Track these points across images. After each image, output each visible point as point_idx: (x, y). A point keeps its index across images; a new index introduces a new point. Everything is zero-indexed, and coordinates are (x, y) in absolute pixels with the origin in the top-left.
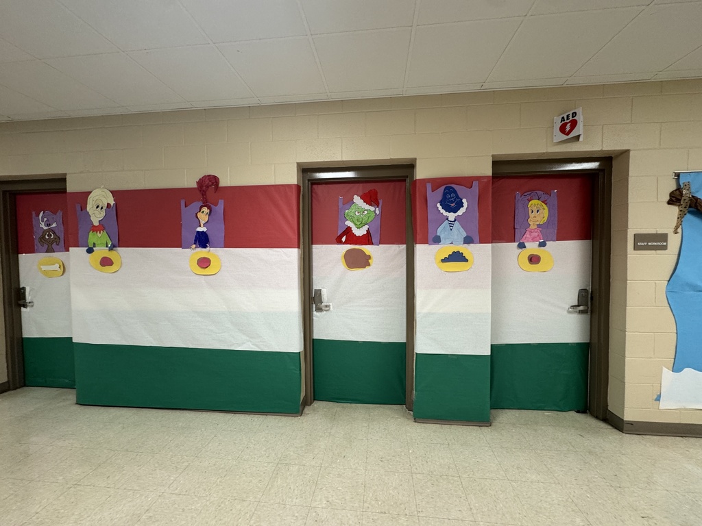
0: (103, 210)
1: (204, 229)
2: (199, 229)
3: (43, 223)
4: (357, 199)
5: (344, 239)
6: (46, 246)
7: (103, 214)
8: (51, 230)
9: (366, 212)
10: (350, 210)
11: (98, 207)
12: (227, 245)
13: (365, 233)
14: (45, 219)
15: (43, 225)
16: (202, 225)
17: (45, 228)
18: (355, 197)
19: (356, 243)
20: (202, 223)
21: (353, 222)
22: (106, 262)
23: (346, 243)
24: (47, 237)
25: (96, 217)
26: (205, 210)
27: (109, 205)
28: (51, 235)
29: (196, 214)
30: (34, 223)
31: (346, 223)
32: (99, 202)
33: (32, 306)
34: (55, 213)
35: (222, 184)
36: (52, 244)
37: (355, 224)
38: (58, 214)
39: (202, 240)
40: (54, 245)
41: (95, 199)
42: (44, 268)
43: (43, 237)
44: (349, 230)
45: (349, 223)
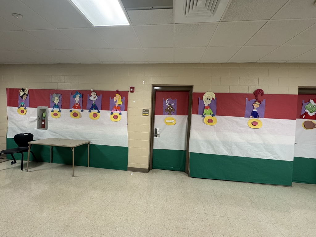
0: (210, 100)
1: (256, 110)
2: (254, 110)
3: (167, 103)
4: (311, 101)
5: (304, 117)
6: (168, 113)
7: (210, 102)
8: (171, 106)
9: (315, 107)
10: (307, 105)
11: (208, 99)
12: (265, 117)
13: (314, 115)
14: (169, 102)
15: (167, 104)
16: (255, 109)
17: (168, 105)
18: (311, 100)
19: (310, 119)
20: (255, 108)
21: (309, 110)
22: (210, 121)
23: (305, 118)
24: (169, 109)
25: (207, 103)
26: (257, 103)
27: (213, 99)
28: (171, 108)
29: (253, 104)
30: (163, 103)
31: (306, 110)
32: (209, 97)
33: (159, 136)
34: (173, 99)
35: (265, 92)
36: (171, 112)
37: (310, 111)
38: (175, 100)
39: (255, 115)
40: (172, 112)
41: (207, 96)
42: (167, 121)
43: (167, 109)
44: (306, 113)
45: (307, 111)
